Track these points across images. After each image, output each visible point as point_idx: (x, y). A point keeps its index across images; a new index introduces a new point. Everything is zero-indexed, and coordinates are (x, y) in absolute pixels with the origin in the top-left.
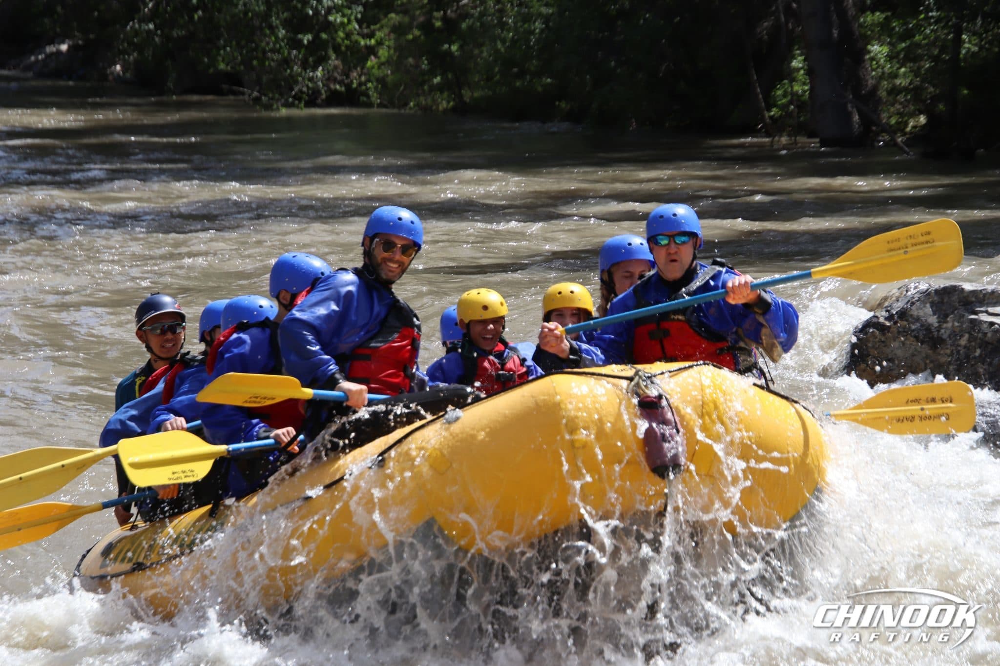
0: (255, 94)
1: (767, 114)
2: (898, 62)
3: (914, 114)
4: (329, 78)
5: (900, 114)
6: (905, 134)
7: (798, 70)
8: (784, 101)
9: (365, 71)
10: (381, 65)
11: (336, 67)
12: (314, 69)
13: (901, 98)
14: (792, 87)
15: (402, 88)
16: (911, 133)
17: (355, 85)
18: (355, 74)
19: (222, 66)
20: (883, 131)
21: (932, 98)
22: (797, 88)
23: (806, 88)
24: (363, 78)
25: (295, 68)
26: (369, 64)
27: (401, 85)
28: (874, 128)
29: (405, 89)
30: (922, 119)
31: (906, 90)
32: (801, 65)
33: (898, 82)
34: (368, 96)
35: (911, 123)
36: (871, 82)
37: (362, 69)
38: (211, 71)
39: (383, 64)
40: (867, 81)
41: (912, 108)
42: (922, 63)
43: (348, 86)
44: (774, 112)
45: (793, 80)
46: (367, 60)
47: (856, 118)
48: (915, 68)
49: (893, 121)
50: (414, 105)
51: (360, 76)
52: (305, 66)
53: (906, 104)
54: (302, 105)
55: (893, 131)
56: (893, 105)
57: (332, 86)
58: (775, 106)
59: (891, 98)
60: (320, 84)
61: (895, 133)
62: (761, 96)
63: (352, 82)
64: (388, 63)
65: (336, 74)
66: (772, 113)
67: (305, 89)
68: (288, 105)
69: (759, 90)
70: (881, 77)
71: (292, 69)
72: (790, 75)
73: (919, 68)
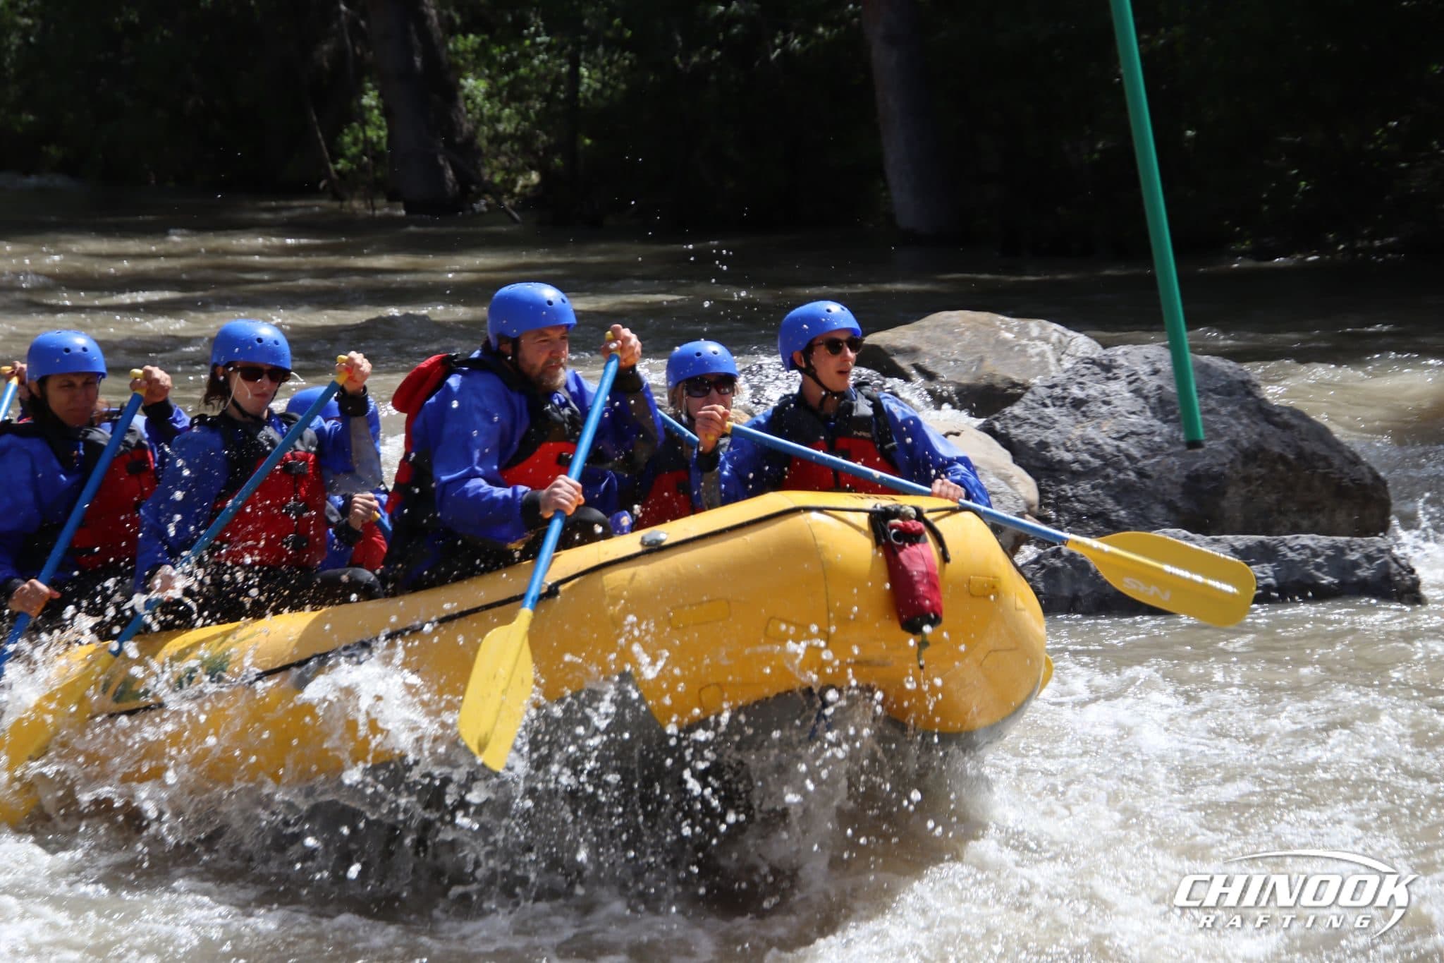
1: (331, 166)
2: (500, 101)
3: (523, 171)
5: (507, 170)
6: (513, 195)
7: (371, 108)
8: (354, 150)
13: (506, 147)
14: (364, 132)
16: (520, 194)
20: (485, 191)
21: (545, 150)
22: (372, 133)
23: (382, 133)
28: (473, 188)
30: (535, 177)
31: (511, 137)
32: (374, 103)
33: (501, 127)
35: (521, 182)
36: (467, 127)
40: (461, 125)
41: (521, 161)
42: (531, 103)
44: (342, 164)
45: (364, 123)
47: (450, 173)
48: (523, 109)
49: (497, 179)
53: (512, 155)
55: (497, 191)
56: (496, 157)
58: (343, 156)
59: (493, 149)
61: (501, 194)
62: (323, 143)
66: (339, 166)
69: (320, 135)
70: (480, 122)
72: (361, 116)
73: (527, 108)
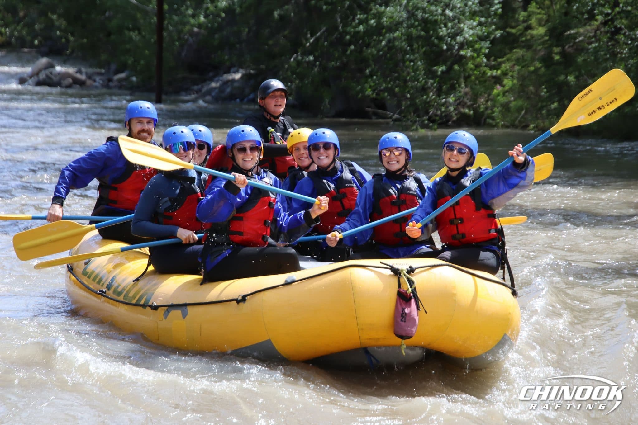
0: (396, 116)
4: (460, 103)
9: (491, 97)
10: (505, 93)
11: (466, 94)
12: (448, 94)
15: (523, 112)
17: (481, 110)
18: (482, 100)
19: (369, 92)
24: (489, 103)
25: (431, 94)
26: (495, 91)
27: (522, 110)
29: (526, 113)
34: (493, 119)
37: (489, 95)
38: (360, 95)
39: (507, 91)
43: (476, 111)
46: (493, 89)
50: (534, 127)
51: (487, 101)
52: (439, 93)
54: (436, 127)
57: (462, 110)
60: (452, 108)
63: (479, 106)
64: (511, 90)
65: (466, 100)
67: (439, 112)
68: (424, 126)
71: (428, 95)
